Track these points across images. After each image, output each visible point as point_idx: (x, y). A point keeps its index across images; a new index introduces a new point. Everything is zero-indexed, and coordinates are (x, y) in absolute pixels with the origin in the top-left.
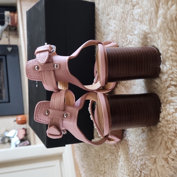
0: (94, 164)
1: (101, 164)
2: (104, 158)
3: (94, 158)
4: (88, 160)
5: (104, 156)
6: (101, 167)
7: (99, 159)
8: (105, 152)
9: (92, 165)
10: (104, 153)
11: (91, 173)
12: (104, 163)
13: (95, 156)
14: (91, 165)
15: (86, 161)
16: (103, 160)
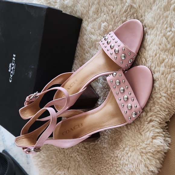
0: (57, 157)
1: (65, 159)
2: (71, 155)
3: (57, 153)
4: (48, 153)
5: (70, 153)
6: (65, 162)
7: (63, 155)
8: (72, 151)
9: (54, 158)
10: (70, 151)
11: (50, 164)
12: (69, 160)
13: (58, 152)
14: (52, 158)
15: (44, 153)
16: (68, 157)
